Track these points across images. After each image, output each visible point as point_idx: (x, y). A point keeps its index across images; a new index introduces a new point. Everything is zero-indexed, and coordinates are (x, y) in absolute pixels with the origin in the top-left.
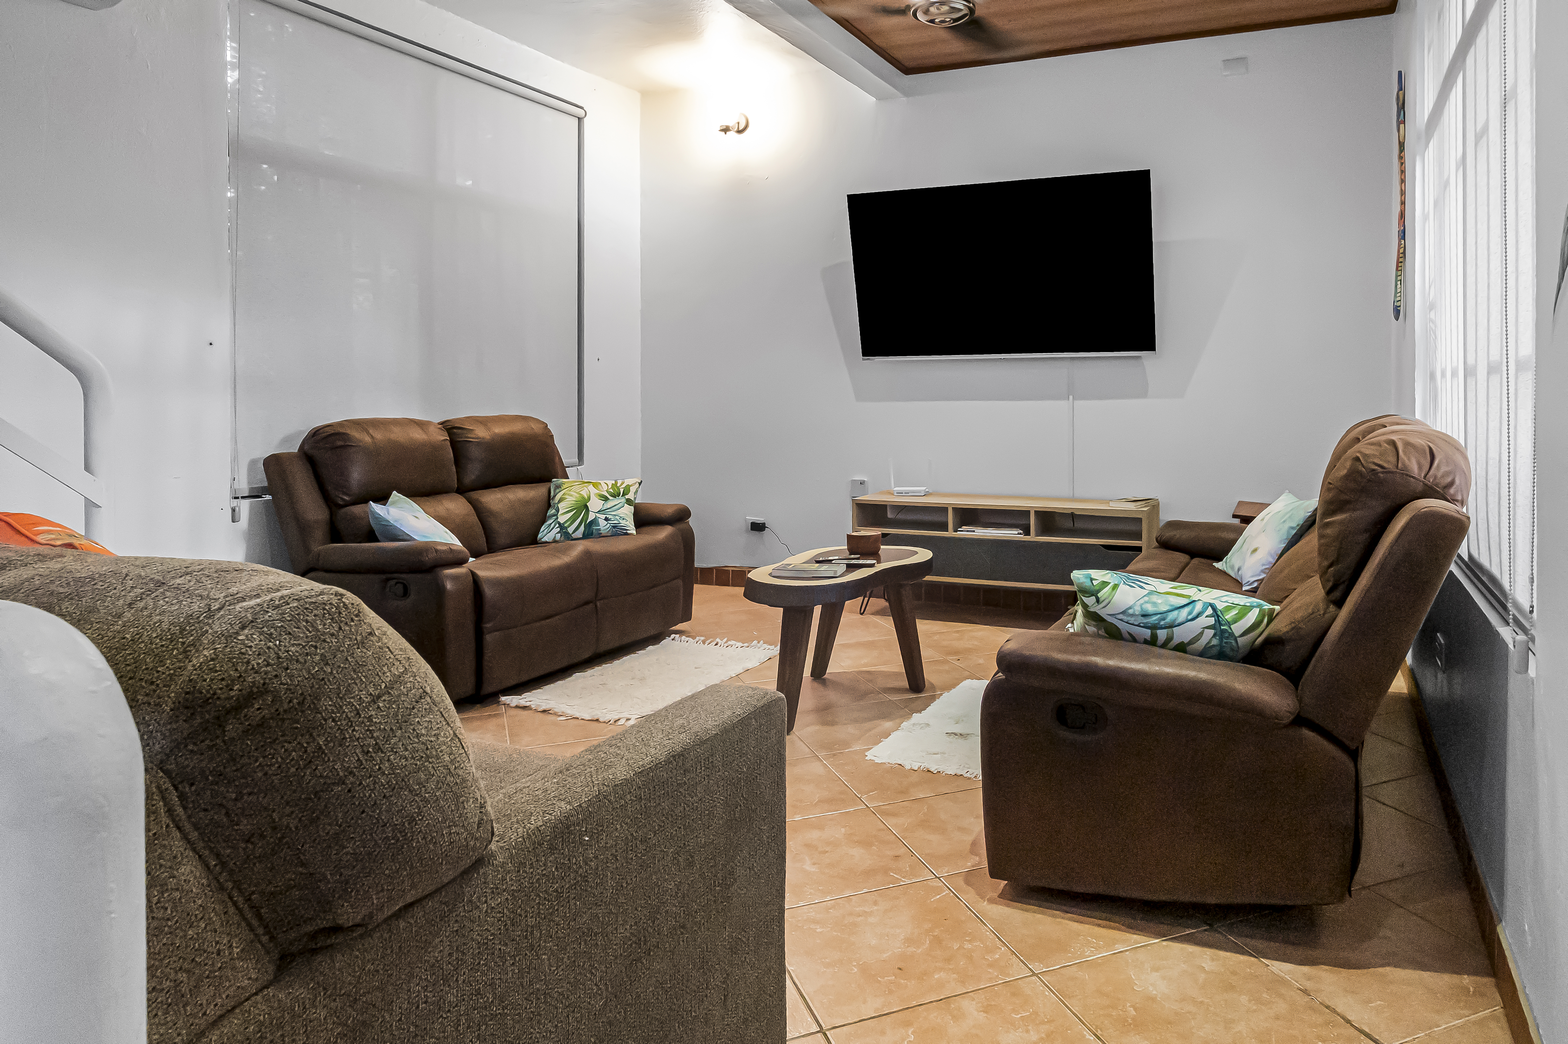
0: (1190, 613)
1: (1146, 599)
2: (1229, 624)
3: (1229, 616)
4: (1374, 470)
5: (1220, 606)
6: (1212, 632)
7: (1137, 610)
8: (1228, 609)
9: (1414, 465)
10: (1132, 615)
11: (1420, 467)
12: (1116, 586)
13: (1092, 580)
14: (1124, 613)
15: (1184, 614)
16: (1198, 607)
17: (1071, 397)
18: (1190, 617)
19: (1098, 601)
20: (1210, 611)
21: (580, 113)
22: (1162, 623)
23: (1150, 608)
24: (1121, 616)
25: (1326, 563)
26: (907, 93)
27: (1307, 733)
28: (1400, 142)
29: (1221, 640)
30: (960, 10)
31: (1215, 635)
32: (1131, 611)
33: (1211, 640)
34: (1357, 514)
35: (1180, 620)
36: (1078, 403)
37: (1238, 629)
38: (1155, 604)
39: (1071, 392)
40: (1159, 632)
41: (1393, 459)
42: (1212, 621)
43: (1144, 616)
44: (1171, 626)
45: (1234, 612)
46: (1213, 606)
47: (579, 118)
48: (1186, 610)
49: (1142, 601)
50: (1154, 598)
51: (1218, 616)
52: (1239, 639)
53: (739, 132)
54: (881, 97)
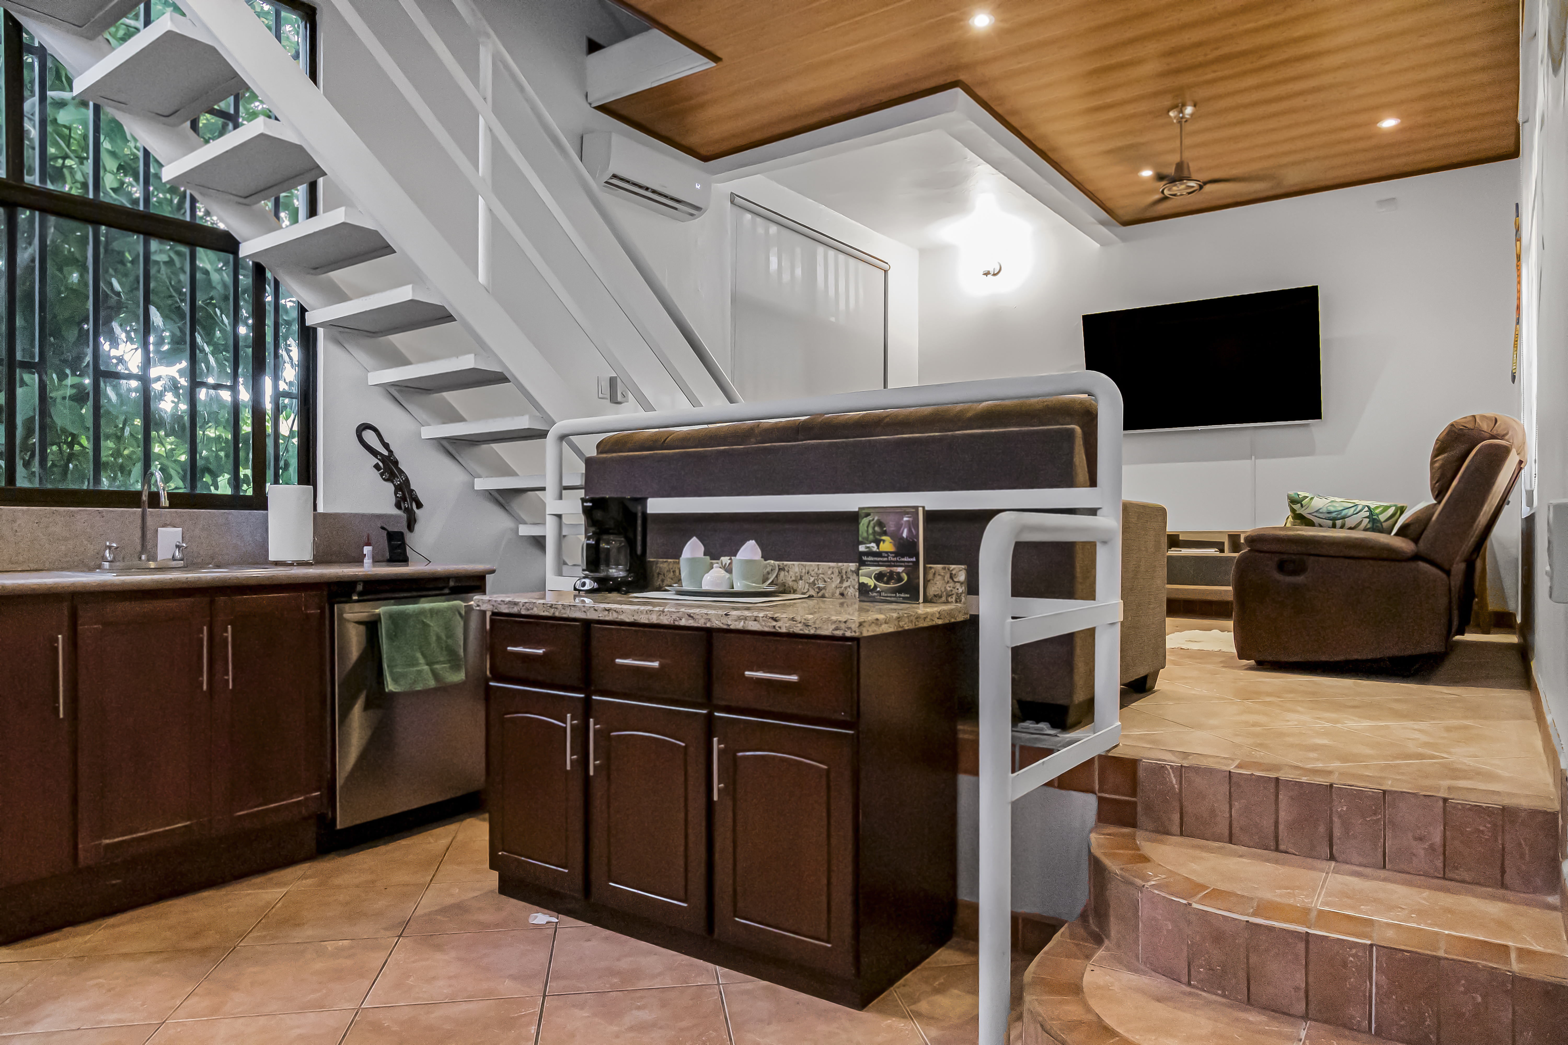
0: (1354, 511)
1: (1330, 504)
2: (1377, 515)
3: (1377, 511)
4: (1461, 429)
5: (1372, 507)
6: (1368, 520)
7: (1324, 510)
8: (1377, 508)
9: (1485, 426)
10: (1321, 513)
11: (1488, 426)
12: (1312, 498)
13: (1298, 495)
14: (1317, 511)
15: (1351, 511)
16: (1360, 508)
17: (1253, 457)
18: (1355, 513)
19: (1302, 506)
20: (1366, 509)
21: (886, 266)
22: (1339, 516)
23: (1332, 509)
24: (1315, 514)
25: (1434, 482)
26: (1124, 239)
27: (1423, 565)
28: (1517, 255)
29: (1373, 525)
30: (1193, 187)
31: (1369, 522)
32: (1321, 511)
33: (1367, 525)
34: (1452, 453)
35: (1350, 514)
36: (1259, 461)
37: (1382, 518)
38: (1334, 507)
39: (1253, 453)
40: (1337, 522)
41: (1473, 423)
42: (1368, 514)
43: (1328, 513)
44: (1344, 518)
45: (1381, 509)
46: (1368, 507)
47: (885, 271)
48: (1353, 509)
49: (1327, 505)
50: (1335, 504)
51: (1371, 511)
52: (1383, 524)
53: (994, 275)
54: (1103, 243)
